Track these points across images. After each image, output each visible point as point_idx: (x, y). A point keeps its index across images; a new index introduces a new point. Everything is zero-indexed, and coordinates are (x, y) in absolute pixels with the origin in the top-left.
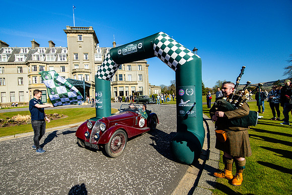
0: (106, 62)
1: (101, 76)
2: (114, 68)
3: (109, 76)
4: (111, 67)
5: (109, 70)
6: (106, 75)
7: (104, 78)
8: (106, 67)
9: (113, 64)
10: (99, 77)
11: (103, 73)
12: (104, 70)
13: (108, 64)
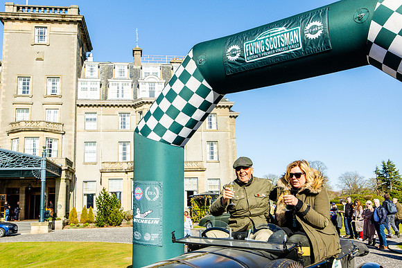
0: (178, 86)
1: (160, 130)
2: (206, 106)
3: (185, 132)
4: (196, 101)
5: (189, 110)
6: (176, 128)
7: (170, 136)
8: (180, 103)
9: (203, 92)
10: (153, 136)
11: (166, 121)
12: (173, 112)
13: (186, 94)
